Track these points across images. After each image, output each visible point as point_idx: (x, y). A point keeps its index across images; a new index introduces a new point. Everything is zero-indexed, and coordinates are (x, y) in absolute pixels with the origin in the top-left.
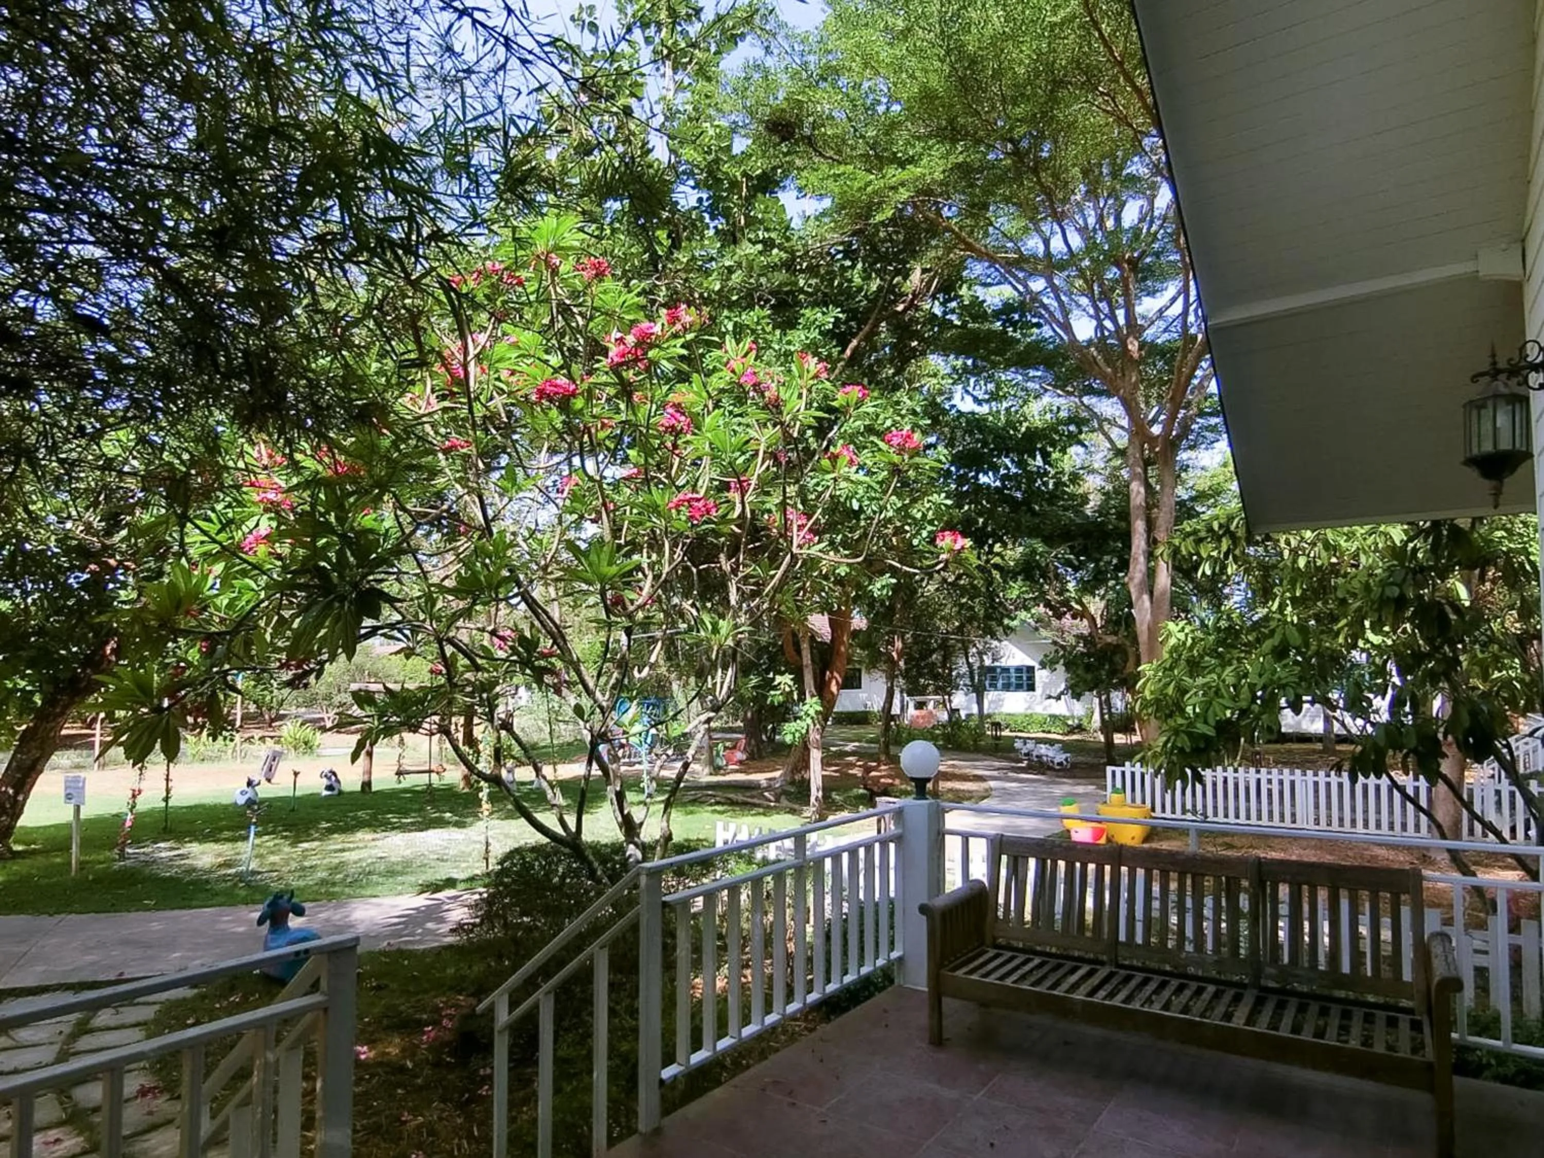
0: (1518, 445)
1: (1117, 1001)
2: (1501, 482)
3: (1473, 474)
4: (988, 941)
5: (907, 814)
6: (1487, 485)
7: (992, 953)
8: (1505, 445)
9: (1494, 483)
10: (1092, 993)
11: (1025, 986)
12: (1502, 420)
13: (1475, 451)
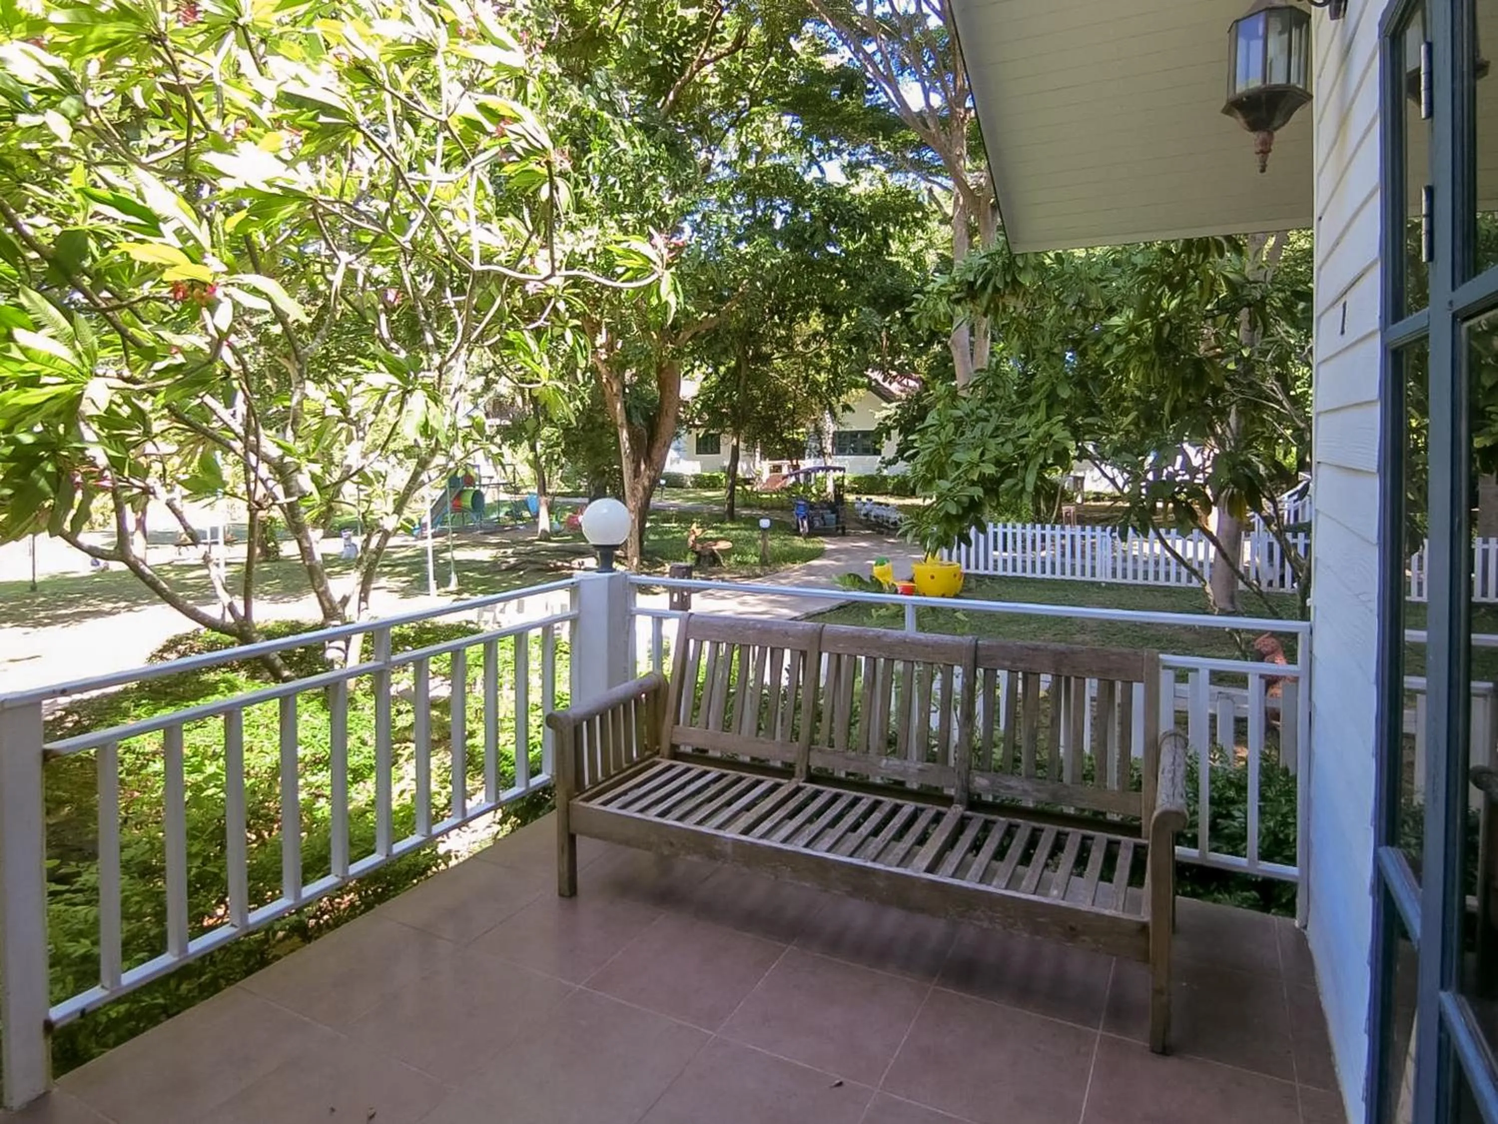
0: (1293, 80)
1: (774, 842)
2: (1271, 134)
3: (1236, 123)
4: (665, 747)
5: (585, 590)
6: (1253, 139)
7: (666, 763)
8: (1278, 78)
9: (1262, 135)
10: (746, 831)
11: (669, 821)
12: (1276, 45)
13: (1241, 88)
